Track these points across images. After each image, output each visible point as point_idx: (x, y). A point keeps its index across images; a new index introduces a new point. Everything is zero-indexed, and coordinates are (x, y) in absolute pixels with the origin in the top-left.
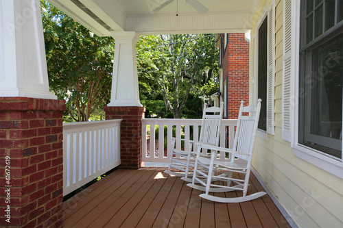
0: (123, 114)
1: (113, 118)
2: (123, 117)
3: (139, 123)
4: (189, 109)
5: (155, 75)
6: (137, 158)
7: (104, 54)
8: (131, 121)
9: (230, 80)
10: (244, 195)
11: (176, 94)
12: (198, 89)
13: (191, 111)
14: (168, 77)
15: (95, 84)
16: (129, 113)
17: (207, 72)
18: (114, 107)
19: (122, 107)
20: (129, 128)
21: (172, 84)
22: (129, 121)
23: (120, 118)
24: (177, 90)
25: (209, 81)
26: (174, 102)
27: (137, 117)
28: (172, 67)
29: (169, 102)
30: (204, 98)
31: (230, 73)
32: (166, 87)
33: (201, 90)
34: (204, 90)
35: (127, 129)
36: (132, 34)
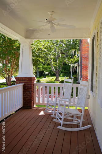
0: (24, 81)
1: (20, 83)
2: (25, 83)
3: (32, 85)
4: (65, 70)
5: (46, 54)
6: (31, 103)
7: (18, 45)
8: (29, 84)
9: (83, 59)
10: (80, 127)
11: (57, 63)
12: (68, 61)
13: (65, 71)
14: (53, 55)
15: (14, 59)
16: (27, 81)
17: (73, 52)
18: (20, 77)
19: (24, 77)
20: (27, 88)
21: (55, 58)
22: (28, 84)
23: (23, 83)
24: (57, 62)
25: (74, 57)
26: (56, 68)
27: (31, 83)
28: (55, 49)
29: (53, 67)
30: (72, 65)
31: (83, 55)
32: (52, 60)
33: (70, 61)
34: (72, 61)
35: (26, 89)
36: (29, 40)
